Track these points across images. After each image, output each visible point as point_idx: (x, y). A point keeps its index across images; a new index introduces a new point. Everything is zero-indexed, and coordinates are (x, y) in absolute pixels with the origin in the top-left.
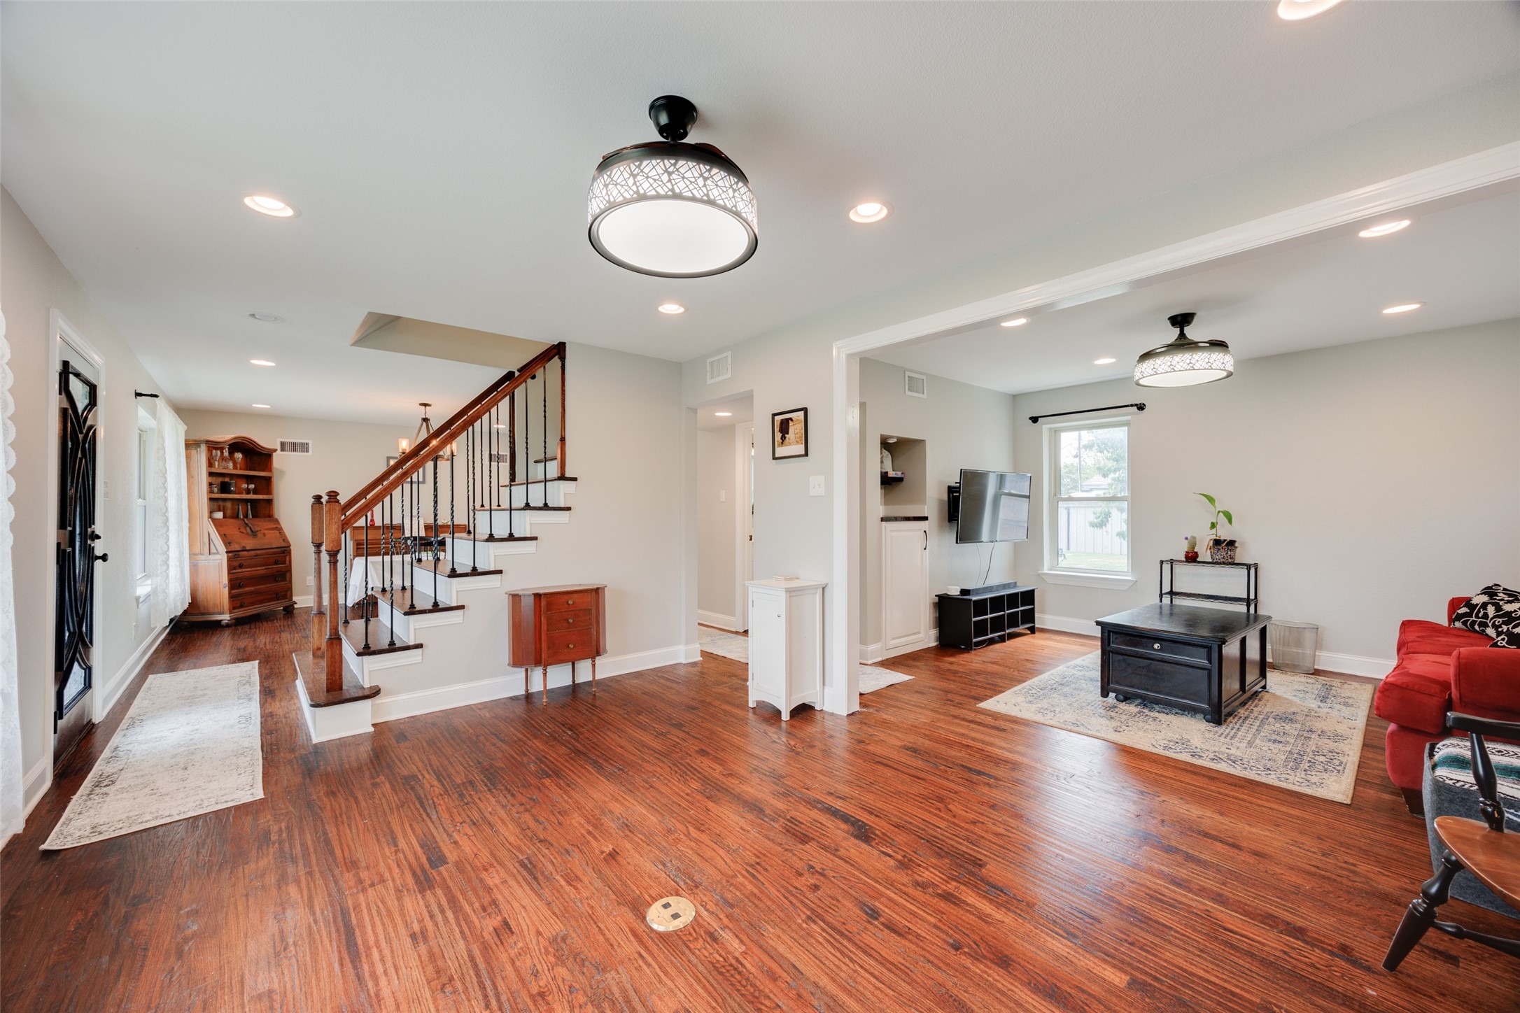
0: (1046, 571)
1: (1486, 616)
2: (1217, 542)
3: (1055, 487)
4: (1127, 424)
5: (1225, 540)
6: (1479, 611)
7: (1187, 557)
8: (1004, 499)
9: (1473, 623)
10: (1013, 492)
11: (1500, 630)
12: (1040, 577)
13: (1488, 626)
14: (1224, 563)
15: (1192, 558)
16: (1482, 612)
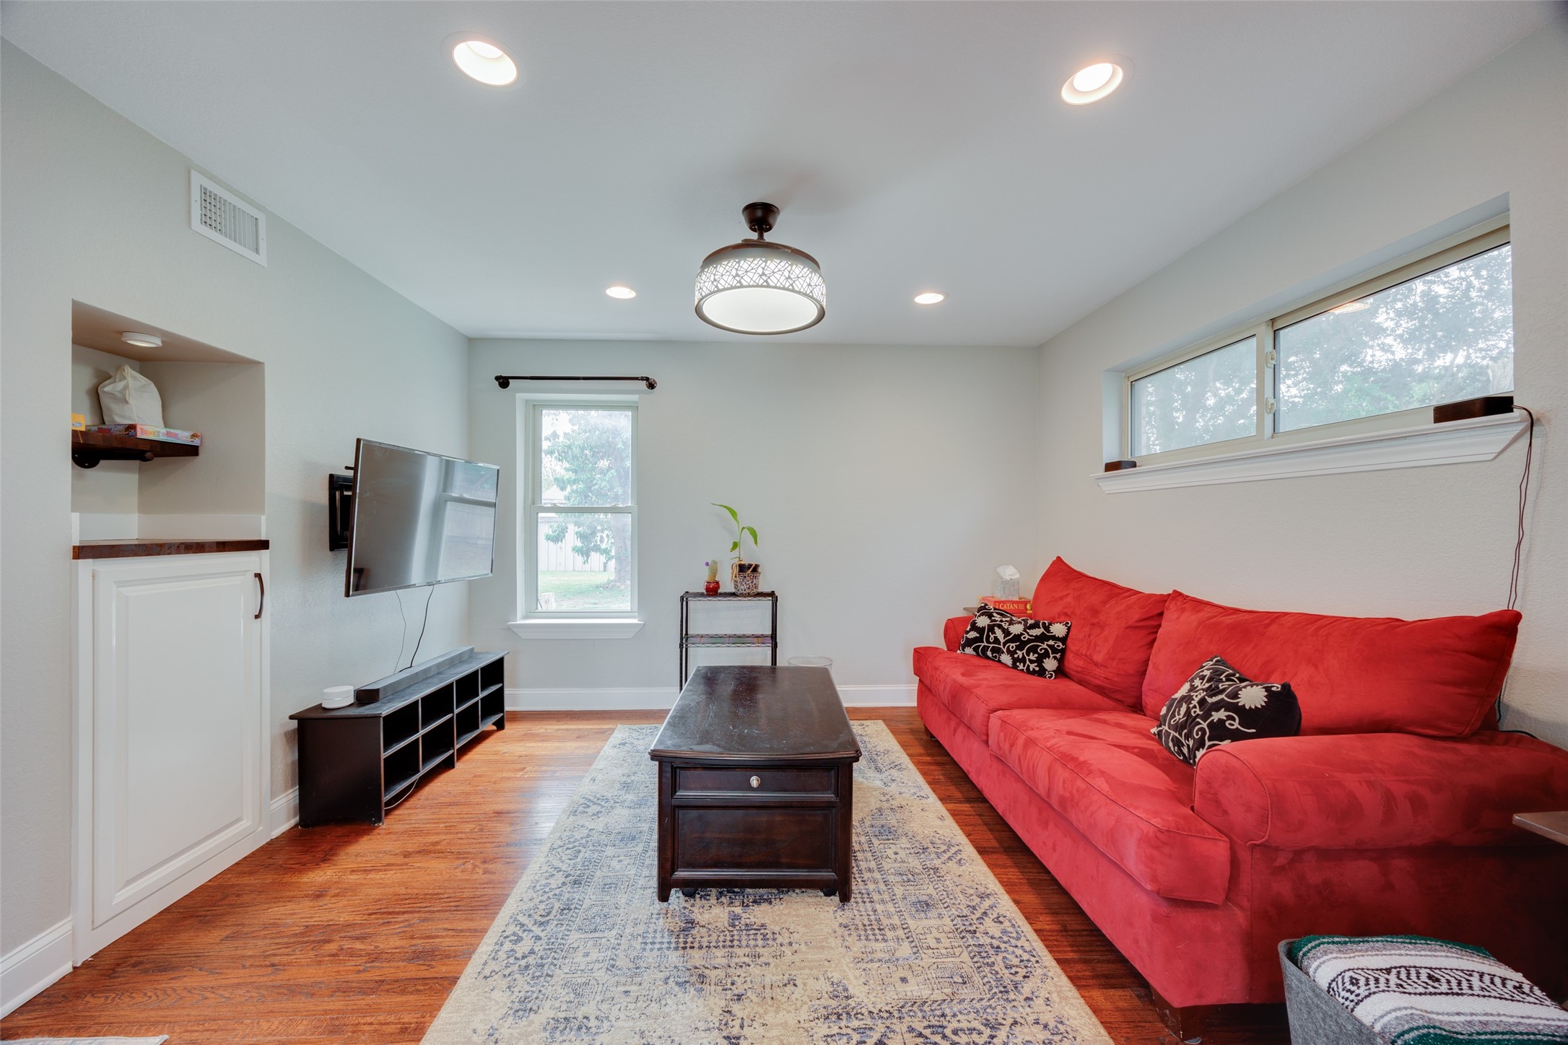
0: (520, 622)
1: (997, 641)
2: (742, 568)
3: (533, 491)
4: (633, 407)
5: (751, 565)
6: (988, 637)
7: (708, 589)
8: (451, 509)
9: (985, 649)
10: (466, 496)
11: (1016, 656)
12: (511, 632)
13: (1003, 652)
14: (749, 595)
15: (713, 590)
16: (992, 636)
